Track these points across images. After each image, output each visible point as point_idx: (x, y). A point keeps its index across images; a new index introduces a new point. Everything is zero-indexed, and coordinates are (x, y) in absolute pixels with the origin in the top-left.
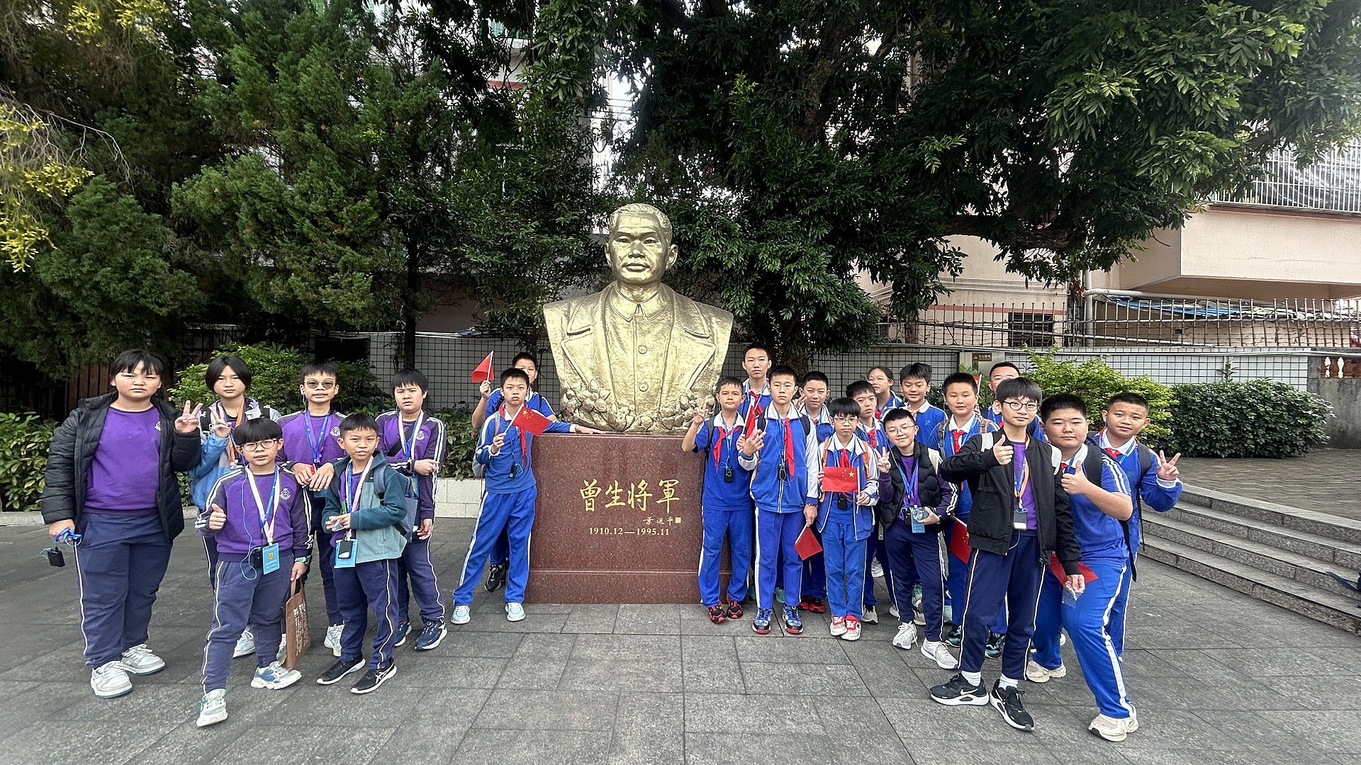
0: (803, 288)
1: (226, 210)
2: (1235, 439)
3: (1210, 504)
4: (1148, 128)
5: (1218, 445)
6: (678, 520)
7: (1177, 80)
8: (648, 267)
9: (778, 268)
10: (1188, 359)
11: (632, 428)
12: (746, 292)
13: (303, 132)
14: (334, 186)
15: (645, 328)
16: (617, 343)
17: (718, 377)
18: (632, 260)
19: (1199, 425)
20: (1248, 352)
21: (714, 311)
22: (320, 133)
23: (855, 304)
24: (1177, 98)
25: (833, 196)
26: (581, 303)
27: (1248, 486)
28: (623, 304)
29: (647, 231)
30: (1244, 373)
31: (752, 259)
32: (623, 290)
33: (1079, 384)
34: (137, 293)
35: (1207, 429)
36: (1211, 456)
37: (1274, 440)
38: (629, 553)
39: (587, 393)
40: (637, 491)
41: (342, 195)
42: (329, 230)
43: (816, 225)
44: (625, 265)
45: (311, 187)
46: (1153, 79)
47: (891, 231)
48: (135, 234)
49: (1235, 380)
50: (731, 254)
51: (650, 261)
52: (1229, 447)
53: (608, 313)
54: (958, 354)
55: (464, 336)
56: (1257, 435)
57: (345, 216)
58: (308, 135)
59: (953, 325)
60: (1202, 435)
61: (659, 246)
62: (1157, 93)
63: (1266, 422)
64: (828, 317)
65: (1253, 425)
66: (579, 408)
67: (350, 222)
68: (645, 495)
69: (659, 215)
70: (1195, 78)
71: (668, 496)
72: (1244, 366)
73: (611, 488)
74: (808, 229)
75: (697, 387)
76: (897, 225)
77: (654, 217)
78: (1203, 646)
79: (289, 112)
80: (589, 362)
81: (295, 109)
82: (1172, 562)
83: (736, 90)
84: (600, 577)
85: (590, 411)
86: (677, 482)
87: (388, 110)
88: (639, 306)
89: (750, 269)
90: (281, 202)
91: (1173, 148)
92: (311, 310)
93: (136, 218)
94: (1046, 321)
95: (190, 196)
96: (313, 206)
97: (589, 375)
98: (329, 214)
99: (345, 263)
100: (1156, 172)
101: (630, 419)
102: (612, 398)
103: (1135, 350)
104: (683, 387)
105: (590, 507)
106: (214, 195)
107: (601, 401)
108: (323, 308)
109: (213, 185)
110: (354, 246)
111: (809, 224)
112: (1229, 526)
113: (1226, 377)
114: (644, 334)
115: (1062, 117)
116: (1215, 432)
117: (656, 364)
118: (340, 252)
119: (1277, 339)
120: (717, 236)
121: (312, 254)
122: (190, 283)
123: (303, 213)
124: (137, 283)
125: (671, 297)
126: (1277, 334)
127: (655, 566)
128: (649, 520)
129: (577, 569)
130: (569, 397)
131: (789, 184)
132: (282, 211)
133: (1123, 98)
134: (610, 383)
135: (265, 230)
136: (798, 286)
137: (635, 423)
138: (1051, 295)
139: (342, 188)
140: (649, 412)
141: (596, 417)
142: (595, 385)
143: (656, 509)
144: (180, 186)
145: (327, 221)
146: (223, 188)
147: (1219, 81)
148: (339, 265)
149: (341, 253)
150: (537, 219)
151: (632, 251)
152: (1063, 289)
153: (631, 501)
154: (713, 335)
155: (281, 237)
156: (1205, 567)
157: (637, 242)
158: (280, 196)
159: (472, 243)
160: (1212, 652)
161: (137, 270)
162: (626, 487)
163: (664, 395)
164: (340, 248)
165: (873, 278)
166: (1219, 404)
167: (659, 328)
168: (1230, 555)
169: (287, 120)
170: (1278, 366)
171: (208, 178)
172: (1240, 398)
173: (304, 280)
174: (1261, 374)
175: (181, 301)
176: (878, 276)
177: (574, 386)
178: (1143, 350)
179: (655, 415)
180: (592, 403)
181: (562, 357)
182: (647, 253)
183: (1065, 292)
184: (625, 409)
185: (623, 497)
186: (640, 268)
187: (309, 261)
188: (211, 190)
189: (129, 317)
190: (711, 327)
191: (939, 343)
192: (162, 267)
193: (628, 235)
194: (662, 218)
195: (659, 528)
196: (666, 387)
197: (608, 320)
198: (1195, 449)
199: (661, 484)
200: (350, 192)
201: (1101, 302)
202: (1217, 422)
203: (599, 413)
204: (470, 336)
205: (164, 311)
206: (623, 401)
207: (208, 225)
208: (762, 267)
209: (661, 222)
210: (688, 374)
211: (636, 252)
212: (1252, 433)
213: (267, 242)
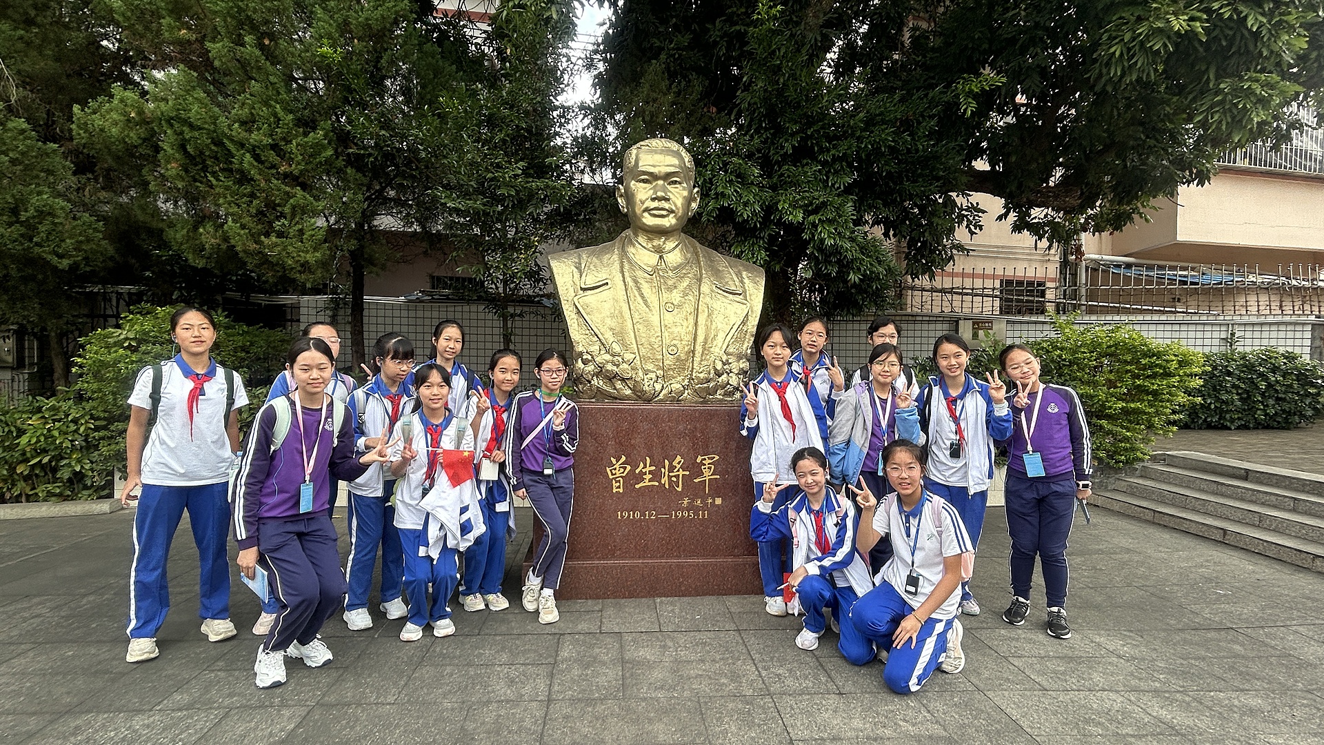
0: (829, 242)
1: (145, 140)
2: (1244, 410)
3: (1246, 475)
4: (1207, 69)
5: (1228, 416)
6: (718, 501)
7: (1246, 17)
8: (672, 212)
9: (800, 219)
10: (1192, 328)
11: (661, 396)
12: (760, 246)
13: (243, 45)
14: (281, 114)
15: (670, 283)
16: (639, 299)
17: (753, 339)
18: (656, 204)
19: (1209, 396)
20: (1254, 319)
21: (743, 265)
22: (262, 47)
23: (880, 262)
24: (1243, 35)
25: (859, 139)
26: (592, 254)
27: (1276, 457)
28: (642, 253)
29: (672, 169)
30: (1248, 342)
31: (770, 209)
32: (640, 239)
33: (1109, 351)
34: (31, 240)
35: (1218, 399)
36: (1221, 427)
37: (1284, 411)
38: (663, 539)
39: (608, 357)
40: (672, 468)
41: (291, 125)
42: (273, 166)
43: (836, 172)
44: (647, 210)
45: (252, 113)
46: (1222, 14)
47: (912, 182)
48: (27, 168)
49: (1240, 349)
50: (745, 204)
51: (676, 206)
52: (1239, 419)
53: (627, 266)
54: (957, 322)
55: (410, 301)
56: (1267, 406)
57: (294, 150)
58: (250, 49)
59: (951, 291)
60: (1213, 406)
61: (684, 189)
62: (1222, 31)
63: (1277, 391)
64: (852, 276)
65: (1263, 395)
66: (597, 375)
67: (300, 157)
68: (681, 473)
69: (684, 153)
70: (1263, 14)
71: (708, 474)
72: (1248, 335)
73: (642, 465)
74: (828, 178)
75: (731, 350)
76: (921, 175)
77: (677, 154)
78: (1288, 623)
79: (225, 21)
80: (608, 321)
81: (233, 17)
82: (1219, 537)
83: (759, 13)
84: (631, 568)
85: (611, 378)
86: (717, 458)
87: (346, 23)
88: (661, 257)
89: (766, 221)
90: (215, 131)
91: (1237, 91)
92: (251, 263)
93: (30, 148)
94: (1036, 288)
95: (98, 121)
96: (255, 137)
97: (609, 337)
98: (274, 147)
99: (294, 207)
100: (1216, 117)
101: (658, 387)
102: (637, 361)
103: (1140, 317)
104: (717, 350)
105: (618, 488)
106: (129, 120)
107: (625, 366)
108: (265, 261)
109: (129, 109)
110: (304, 187)
111: (830, 171)
112: (1273, 498)
113: (1231, 346)
114: (670, 289)
115: (1122, 54)
116: (1225, 402)
117: (685, 324)
118: (287, 193)
119: (1281, 307)
120: (731, 181)
121: (252, 196)
122: (96, 230)
123: (242, 145)
124: (31, 227)
125: (695, 248)
126: (1281, 302)
127: (693, 554)
128: (686, 501)
129: (604, 559)
130: (585, 362)
131: (810, 125)
132: (219, 143)
133: (1190, 35)
134: (635, 346)
135: (195, 163)
136: (822, 241)
137: (664, 392)
138: (1043, 261)
139: (291, 117)
140: (679, 379)
141: (619, 385)
142: (617, 348)
143: (693, 489)
144: (83, 110)
145: (272, 156)
146: (141, 112)
147: (1291, 18)
148: (287, 210)
149: (289, 196)
150: (522, 160)
151: (655, 193)
152: (1056, 254)
153: (665, 480)
154: (745, 292)
155: (214, 174)
156: (1257, 541)
157: (660, 182)
158: (215, 124)
159: (447, 187)
160: (1301, 629)
161: (32, 212)
162: (658, 464)
163: (697, 359)
164: (288, 189)
165: (886, 235)
166: (1229, 374)
167: (686, 283)
168: (1280, 528)
169: (223, 31)
170: (1282, 335)
171: (122, 101)
172: (1250, 367)
173: (243, 227)
174: (1265, 342)
175: (86, 251)
176: (892, 233)
177: (591, 349)
178: (1148, 317)
179: (686, 382)
180: (615, 368)
181: (575, 317)
182: (671, 196)
183: (1057, 258)
184: (653, 376)
185: (656, 476)
186: (664, 213)
187: (249, 203)
188: (126, 114)
189: (19, 270)
190: (742, 282)
191: (937, 310)
192: (62, 208)
193: (651, 174)
194: (687, 158)
195: (696, 510)
196: (699, 349)
197: (627, 274)
198: (1205, 420)
199: (699, 460)
200: (300, 122)
201: (1095, 269)
202: (1227, 392)
203: (623, 380)
204: (419, 300)
205: (65, 263)
206: (650, 367)
207: (117, 158)
208: (781, 218)
209: (686, 160)
210: (721, 335)
211: (660, 194)
212: (1262, 403)
213: (195, 180)
